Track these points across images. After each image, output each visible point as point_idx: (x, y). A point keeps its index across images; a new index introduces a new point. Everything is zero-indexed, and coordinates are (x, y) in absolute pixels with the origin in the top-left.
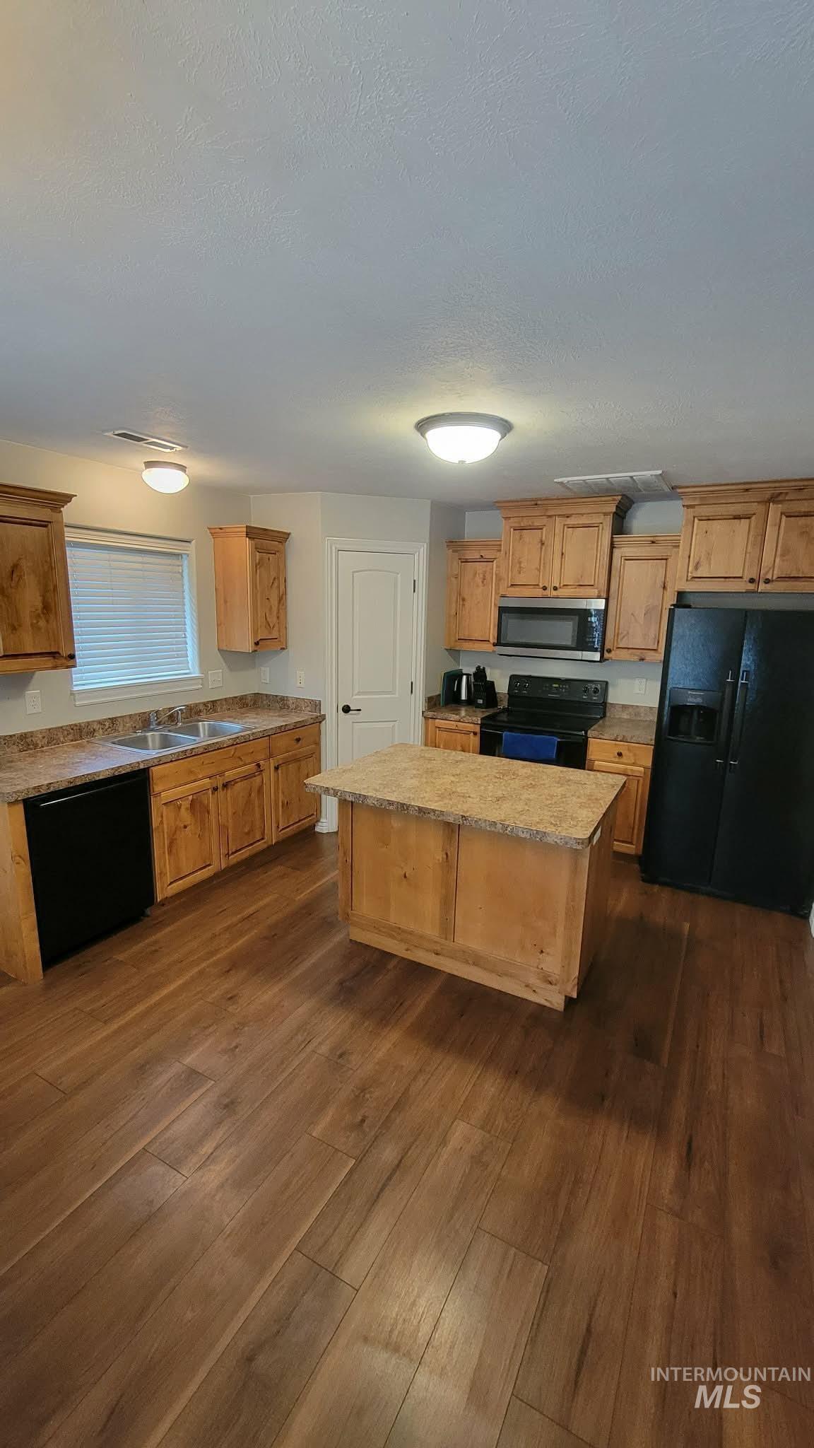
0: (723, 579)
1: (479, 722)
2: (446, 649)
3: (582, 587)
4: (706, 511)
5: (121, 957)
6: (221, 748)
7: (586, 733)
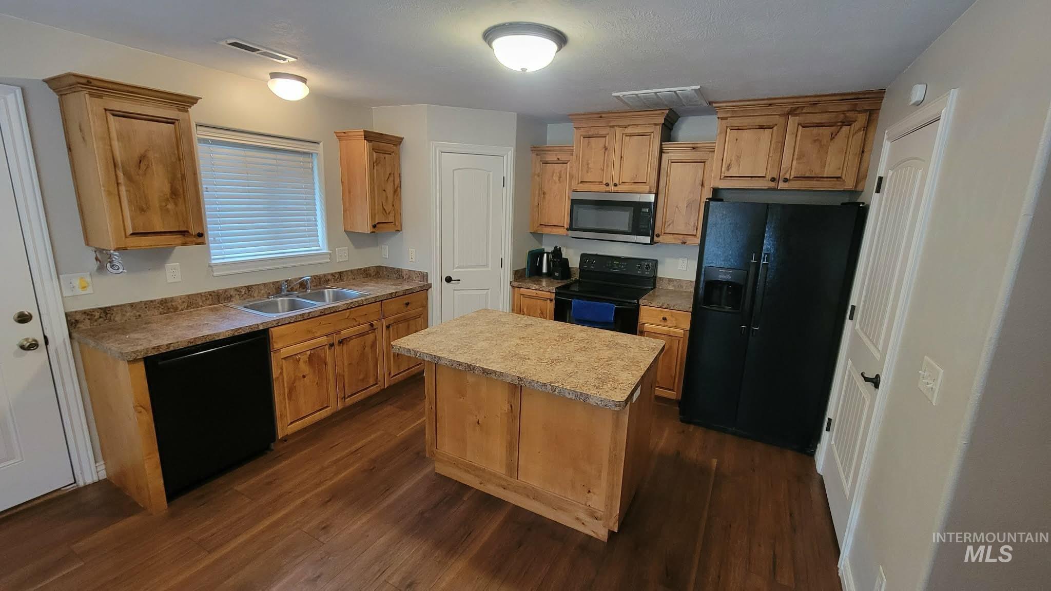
0: (749, 179)
1: (554, 291)
2: (531, 233)
3: (636, 184)
4: (736, 122)
5: (240, 488)
6: (337, 312)
7: (638, 301)
